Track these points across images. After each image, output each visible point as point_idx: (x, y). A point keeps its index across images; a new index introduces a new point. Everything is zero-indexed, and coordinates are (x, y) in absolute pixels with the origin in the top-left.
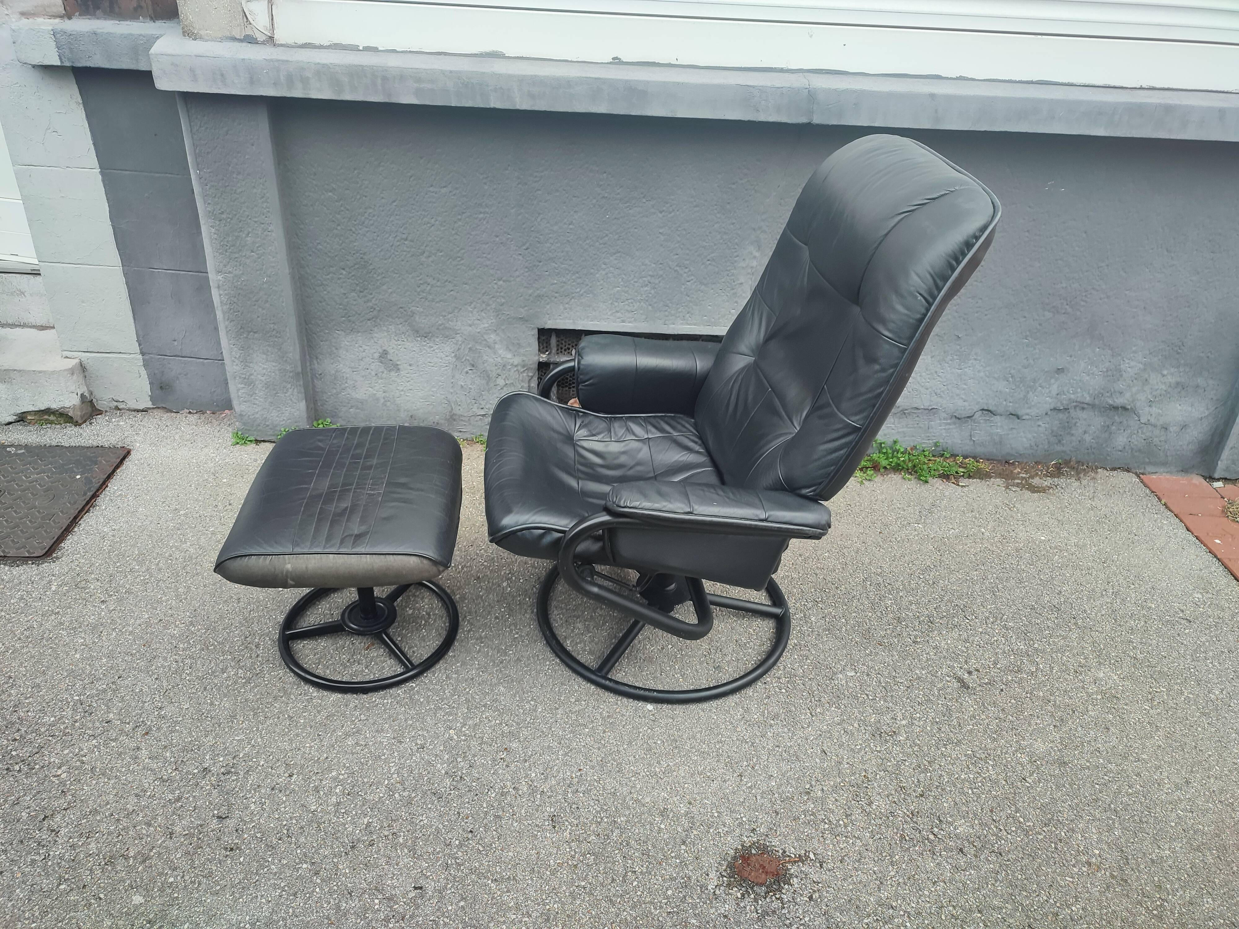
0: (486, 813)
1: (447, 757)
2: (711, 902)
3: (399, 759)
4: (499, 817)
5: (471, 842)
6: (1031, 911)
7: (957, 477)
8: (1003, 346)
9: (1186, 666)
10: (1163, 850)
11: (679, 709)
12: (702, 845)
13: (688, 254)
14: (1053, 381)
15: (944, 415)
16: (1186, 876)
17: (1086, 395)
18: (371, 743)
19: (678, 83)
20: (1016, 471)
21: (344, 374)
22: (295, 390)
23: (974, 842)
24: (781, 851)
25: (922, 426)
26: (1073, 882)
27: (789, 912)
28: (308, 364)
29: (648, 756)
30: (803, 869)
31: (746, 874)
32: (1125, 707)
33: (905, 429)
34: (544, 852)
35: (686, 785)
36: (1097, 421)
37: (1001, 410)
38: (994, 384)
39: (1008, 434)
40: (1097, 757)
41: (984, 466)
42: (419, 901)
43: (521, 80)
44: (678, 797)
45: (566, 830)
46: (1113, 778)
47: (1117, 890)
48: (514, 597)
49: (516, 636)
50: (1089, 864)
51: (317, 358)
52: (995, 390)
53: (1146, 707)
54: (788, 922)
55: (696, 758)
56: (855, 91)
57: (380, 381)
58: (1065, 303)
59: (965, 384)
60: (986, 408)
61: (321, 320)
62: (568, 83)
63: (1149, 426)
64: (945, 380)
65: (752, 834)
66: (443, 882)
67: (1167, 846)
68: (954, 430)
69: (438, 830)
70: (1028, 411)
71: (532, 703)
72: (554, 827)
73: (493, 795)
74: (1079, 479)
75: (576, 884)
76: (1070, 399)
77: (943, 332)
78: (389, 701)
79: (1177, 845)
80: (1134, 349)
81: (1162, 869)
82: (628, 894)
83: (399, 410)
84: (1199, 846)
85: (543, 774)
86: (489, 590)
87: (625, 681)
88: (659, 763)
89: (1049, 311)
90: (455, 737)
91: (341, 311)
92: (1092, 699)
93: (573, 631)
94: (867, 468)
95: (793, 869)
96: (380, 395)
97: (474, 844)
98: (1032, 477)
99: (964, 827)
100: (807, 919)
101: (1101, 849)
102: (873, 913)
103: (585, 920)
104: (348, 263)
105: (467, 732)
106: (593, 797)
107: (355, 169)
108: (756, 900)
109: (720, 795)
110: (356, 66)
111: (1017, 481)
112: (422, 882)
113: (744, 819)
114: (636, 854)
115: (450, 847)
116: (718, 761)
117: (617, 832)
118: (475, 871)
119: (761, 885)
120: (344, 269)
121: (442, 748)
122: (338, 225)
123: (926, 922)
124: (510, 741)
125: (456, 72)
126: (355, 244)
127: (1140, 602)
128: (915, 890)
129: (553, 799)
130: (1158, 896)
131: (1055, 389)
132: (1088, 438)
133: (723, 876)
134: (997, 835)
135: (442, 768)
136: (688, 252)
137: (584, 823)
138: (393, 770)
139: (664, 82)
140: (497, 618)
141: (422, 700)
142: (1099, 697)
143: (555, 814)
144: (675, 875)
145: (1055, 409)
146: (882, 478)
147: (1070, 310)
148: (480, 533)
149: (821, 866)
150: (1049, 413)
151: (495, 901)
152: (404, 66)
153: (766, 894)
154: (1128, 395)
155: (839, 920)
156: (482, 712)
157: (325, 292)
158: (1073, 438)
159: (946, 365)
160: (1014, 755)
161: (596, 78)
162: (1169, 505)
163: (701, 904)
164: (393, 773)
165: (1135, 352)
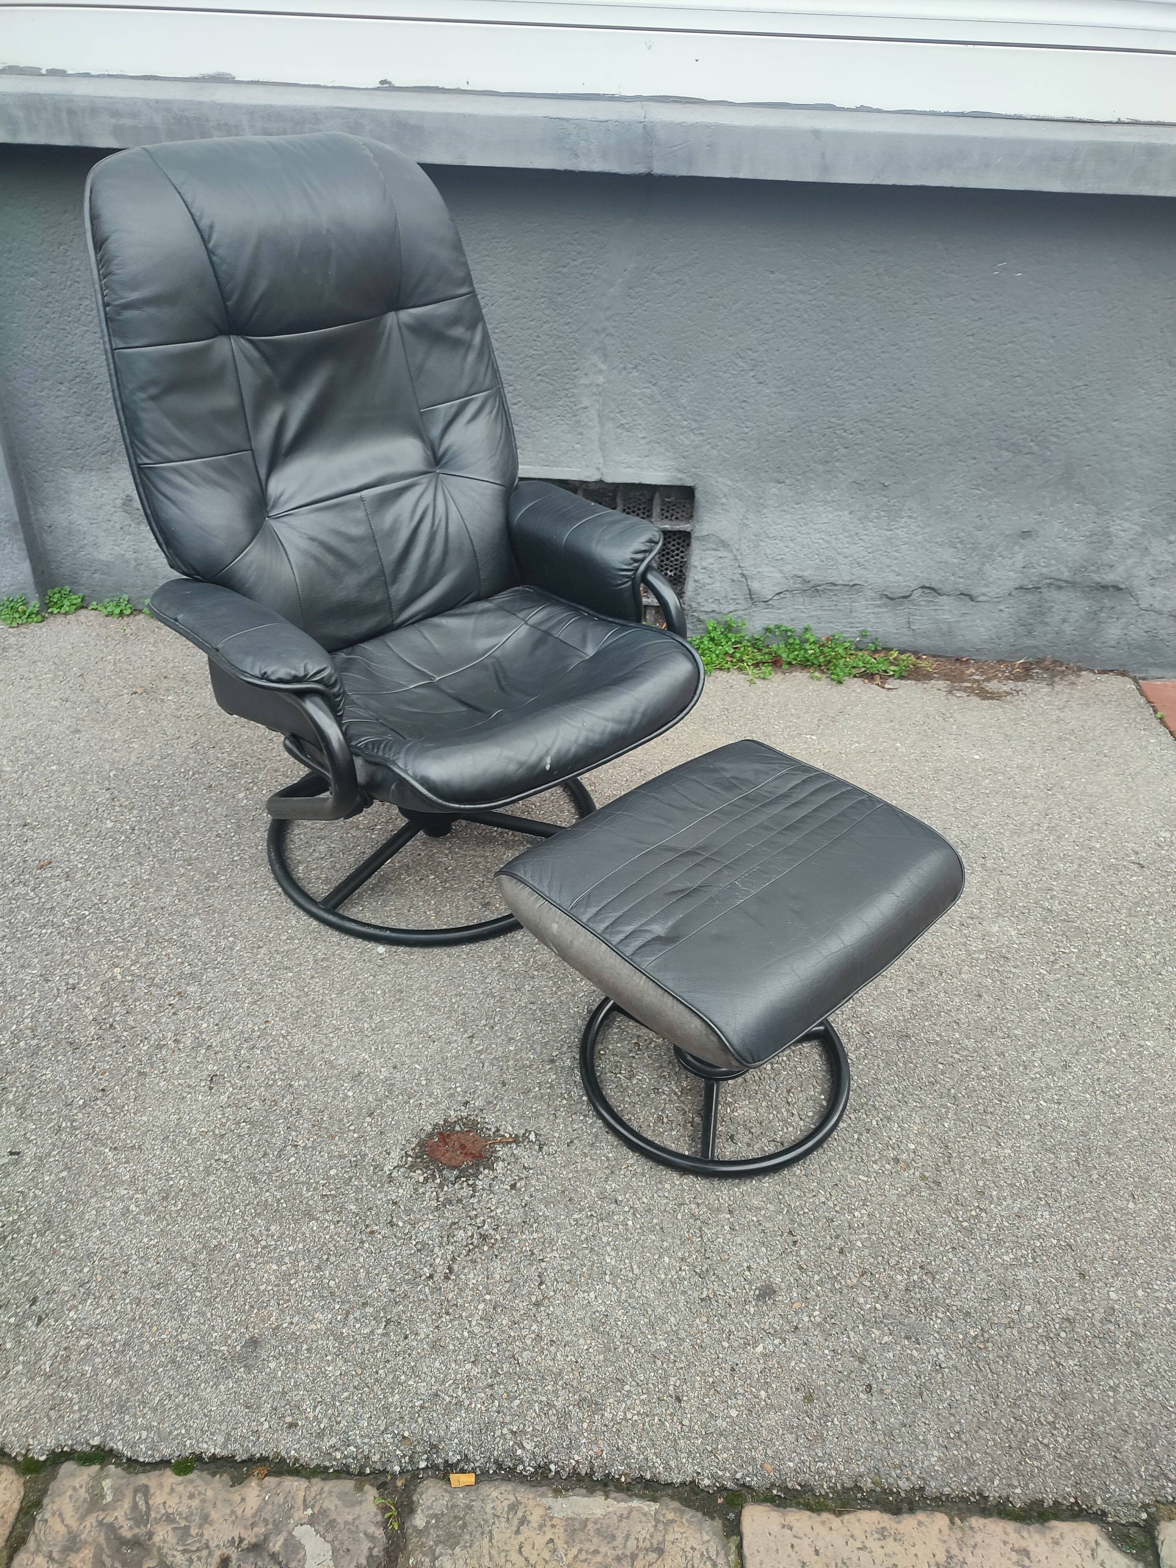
0: (128, 1069)
1: (101, 1000)
2: (382, 1186)
3: (39, 1001)
4: (145, 1074)
5: (98, 1102)
6: (798, 1215)
7: (885, 676)
8: (946, 498)
9: (1118, 922)
10: (1003, 1148)
11: (418, 953)
12: (393, 1119)
13: (510, 366)
14: (1017, 548)
15: (870, 593)
16: (1023, 1181)
17: (1063, 569)
18: (9, 981)
19: (464, 115)
20: (968, 672)
21: (80, 527)
22: (15, 546)
23: (752, 1127)
24: (493, 1130)
25: (842, 608)
26: (866, 1182)
27: (479, 1202)
28: (32, 512)
29: (360, 1009)
30: (515, 1152)
31: (438, 1154)
32: (1013, 970)
33: (819, 613)
34: (188, 1117)
35: (397, 1046)
36: (1080, 606)
37: (947, 587)
38: (937, 552)
39: (959, 622)
40: (954, 1030)
41: (926, 664)
42: (11, 1169)
43: (252, 112)
44: (382, 1060)
45: (225, 1093)
46: (967, 1056)
47: (923, 1194)
48: (248, 811)
49: (236, 858)
50: (897, 1160)
51: (43, 505)
52: (939, 560)
53: (1042, 971)
54: (475, 1213)
55: (421, 1013)
56: (708, 126)
57: (128, 537)
58: (1029, 440)
59: (897, 551)
60: (927, 585)
61: (40, 453)
62: (315, 117)
63: (1152, 613)
64: (869, 545)
65: (463, 1108)
66: (48, 1147)
67: (1009, 1144)
68: (887, 615)
69: (61, 1087)
70: (985, 590)
71: (231, 939)
72: (211, 1088)
73: (145, 1048)
74: (1051, 684)
75: (216, 1157)
76: (1041, 574)
77: (863, 478)
78: (49, 931)
79: (1024, 1143)
80: (1127, 504)
81: (993, 1171)
82: (278, 1171)
83: (156, 577)
84: (1054, 1146)
85: (217, 1025)
86: (217, 803)
87: (360, 917)
88: (371, 1017)
89: (1007, 450)
90: (119, 977)
91: (65, 440)
92: (973, 958)
93: (311, 854)
94: (764, 663)
95: (502, 1151)
96: (129, 555)
97: (102, 1105)
98: (988, 680)
99: (745, 1109)
100: (499, 1211)
101: (918, 1143)
102: (588, 1207)
103: (214, 1200)
104: (67, 374)
105: (137, 971)
106: (273, 1055)
107: (60, 244)
108: (441, 1186)
109: (438, 1058)
110: (32, 95)
111: (965, 684)
112: (22, 1147)
113: (459, 1089)
114: (305, 1125)
115: (69, 1107)
116: (448, 1018)
117: (289, 1097)
118: (92, 1137)
119: (454, 1168)
120: (61, 383)
121: (98, 989)
122: (48, 322)
123: (655, 1221)
124: (188, 984)
125: (165, 102)
126: (72, 349)
127: (1082, 840)
128: (653, 1183)
129: (220, 1056)
130: (977, 1204)
131: (1019, 559)
132: (1068, 629)
133: (407, 1156)
134: (785, 1121)
135: (89, 1012)
136: (510, 363)
137: (251, 1086)
138: (27, 1014)
139: (445, 114)
140: (218, 836)
141: (91, 931)
142: (982, 956)
143: (218, 1073)
144: (346, 1152)
145: (1021, 588)
146: (782, 676)
147: (1036, 449)
148: (230, 732)
149: (540, 1149)
150: (1013, 593)
151: (106, 1173)
152: (94, 95)
153: (456, 1179)
154: (1121, 569)
155: (541, 1214)
156: (163, 948)
157: (42, 415)
158: (1049, 628)
159: (870, 524)
160: (843, 1024)
161: (352, 109)
162: (1166, 719)
163: (369, 1187)
164: (26, 1018)
165: (1128, 509)
